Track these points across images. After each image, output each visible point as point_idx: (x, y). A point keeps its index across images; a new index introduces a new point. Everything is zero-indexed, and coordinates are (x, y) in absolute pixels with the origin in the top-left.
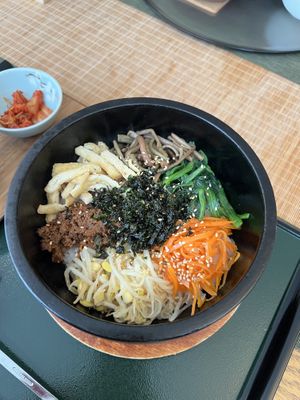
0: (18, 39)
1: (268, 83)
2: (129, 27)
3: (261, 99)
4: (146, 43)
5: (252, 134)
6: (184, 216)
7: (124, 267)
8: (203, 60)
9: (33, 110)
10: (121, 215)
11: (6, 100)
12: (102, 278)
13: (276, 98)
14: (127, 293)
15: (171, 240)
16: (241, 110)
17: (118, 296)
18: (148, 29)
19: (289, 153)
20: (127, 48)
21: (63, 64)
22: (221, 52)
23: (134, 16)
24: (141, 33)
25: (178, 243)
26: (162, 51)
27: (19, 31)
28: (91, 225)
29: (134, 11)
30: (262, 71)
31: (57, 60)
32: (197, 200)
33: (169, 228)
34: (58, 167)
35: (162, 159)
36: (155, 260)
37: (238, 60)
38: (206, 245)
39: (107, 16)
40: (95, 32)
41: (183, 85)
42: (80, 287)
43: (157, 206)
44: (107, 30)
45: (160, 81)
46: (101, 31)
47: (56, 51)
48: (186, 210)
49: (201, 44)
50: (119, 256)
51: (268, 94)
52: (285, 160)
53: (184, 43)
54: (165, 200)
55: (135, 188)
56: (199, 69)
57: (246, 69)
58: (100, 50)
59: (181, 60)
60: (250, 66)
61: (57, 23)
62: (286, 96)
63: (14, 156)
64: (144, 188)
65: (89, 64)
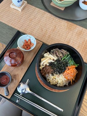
0: (18, 23)
1: (77, 28)
2: (43, 16)
3: (76, 33)
4: (48, 21)
5: (75, 42)
6: (67, 66)
7: (58, 77)
8: (62, 24)
9: (29, 44)
10: (56, 67)
11: (23, 42)
12: (54, 79)
13: (80, 32)
14: (60, 82)
15: (66, 71)
16: (72, 36)
17: (58, 82)
18: (48, 17)
19: (83, 46)
20: (44, 23)
21: (30, 29)
22: (66, 21)
23: (44, 13)
24: (47, 18)
25: (67, 71)
26: (52, 22)
27: (17, 21)
28: (50, 70)
29: (44, 11)
30: (76, 25)
31: (28, 28)
32: (69, 63)
33: (65, 69)
34: (42, 59)
35: (61, 55)
36: (63, 75)
37: (70, 23)
38: (72, 71)
39: (37, 14)
40: (35, 19)
41: (58, 31)
42: (51, 81)
43: (62, 66)
44: (38, 18)
45: (53, 31)
46: (37, 18)
47: (28, 25)
48: (67, 65)
49: (61, 20)
50: (57, 75)
51: (78, 32)
52: (83, 48)
53: (57, 19)
54: (64, 64)
55: (57, 62)
56: (62, 26)
57: (72, 25)
58: (38, 24)
59: (57, 25)
60: (73, 24)
61: (26, 17)
62: (82, 31)
63: (27, 54)
64: (59, 62)
65: (36, 28)
